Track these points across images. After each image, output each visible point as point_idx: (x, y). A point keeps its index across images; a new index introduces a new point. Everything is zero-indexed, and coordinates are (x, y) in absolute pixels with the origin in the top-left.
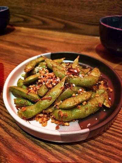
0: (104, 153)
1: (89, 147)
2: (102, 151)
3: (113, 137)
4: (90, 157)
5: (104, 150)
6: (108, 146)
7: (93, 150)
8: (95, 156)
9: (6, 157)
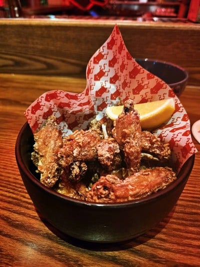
0: (192, 224)
1: (173, 222)
2: (189, 222)
3: (194, 204)
4: (178, 233)
5: (190, 220)
6: (193, 216)
7: (179, 224)
8: (183, 230)
9: (78, 261)
